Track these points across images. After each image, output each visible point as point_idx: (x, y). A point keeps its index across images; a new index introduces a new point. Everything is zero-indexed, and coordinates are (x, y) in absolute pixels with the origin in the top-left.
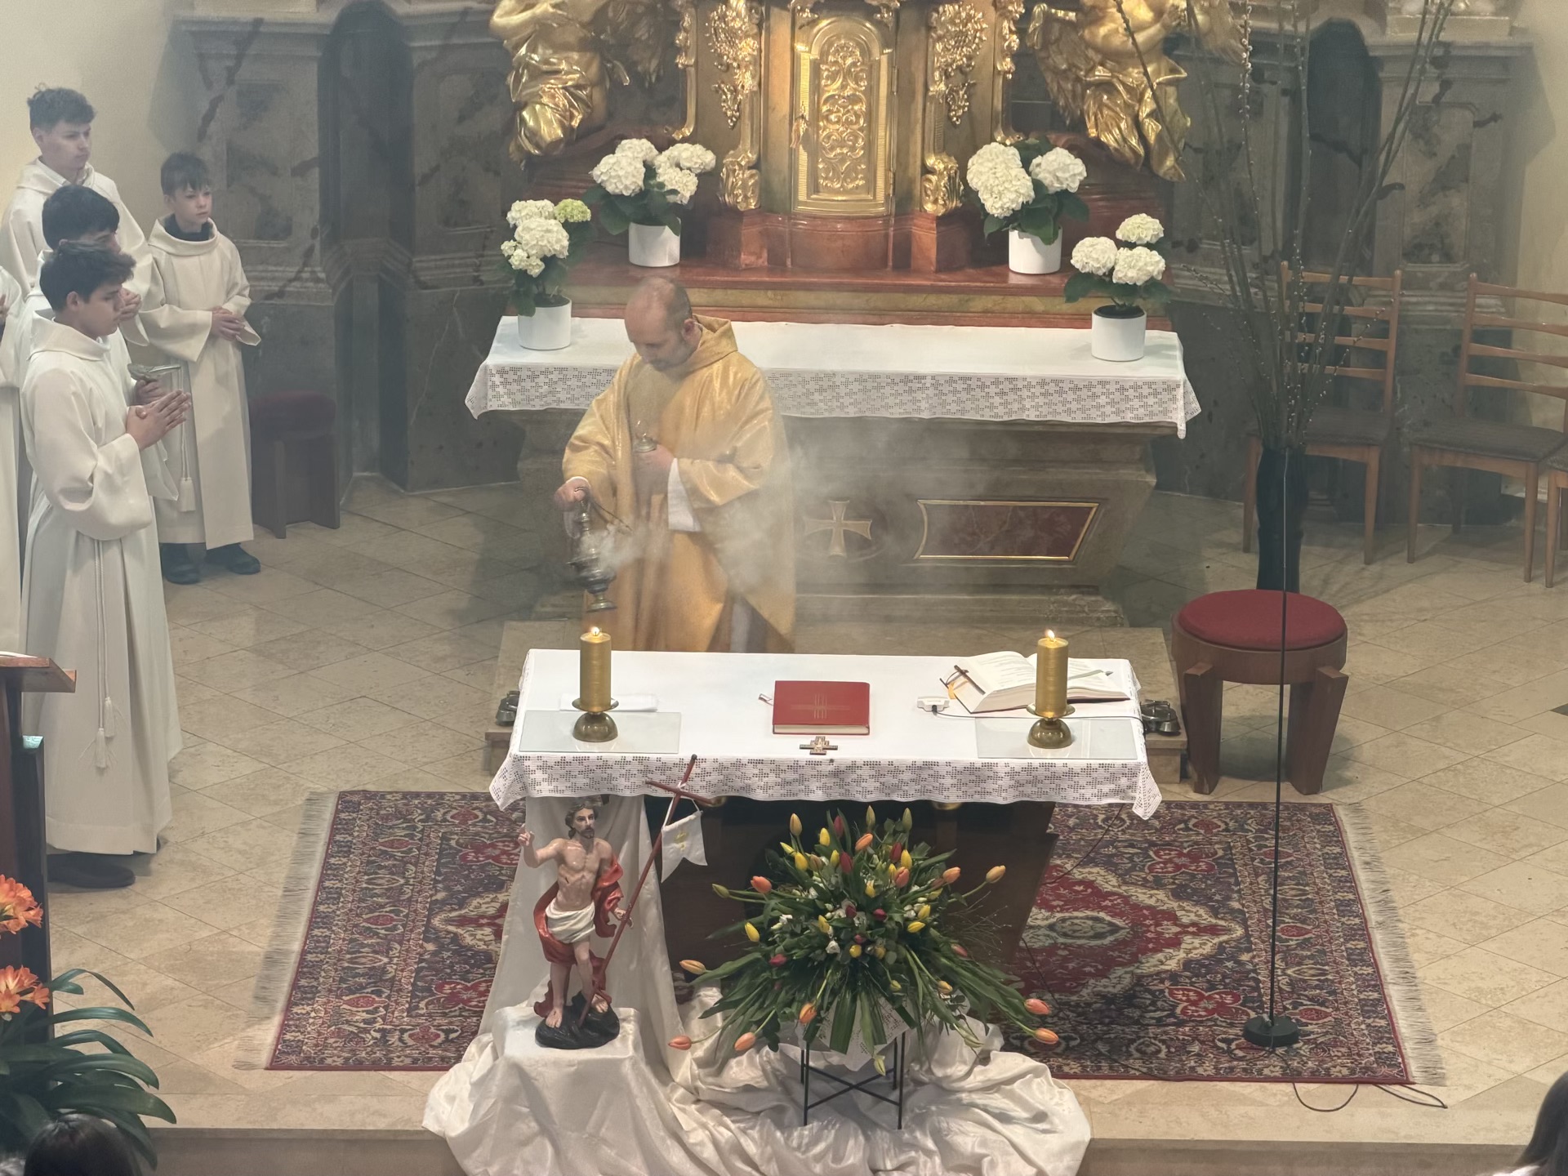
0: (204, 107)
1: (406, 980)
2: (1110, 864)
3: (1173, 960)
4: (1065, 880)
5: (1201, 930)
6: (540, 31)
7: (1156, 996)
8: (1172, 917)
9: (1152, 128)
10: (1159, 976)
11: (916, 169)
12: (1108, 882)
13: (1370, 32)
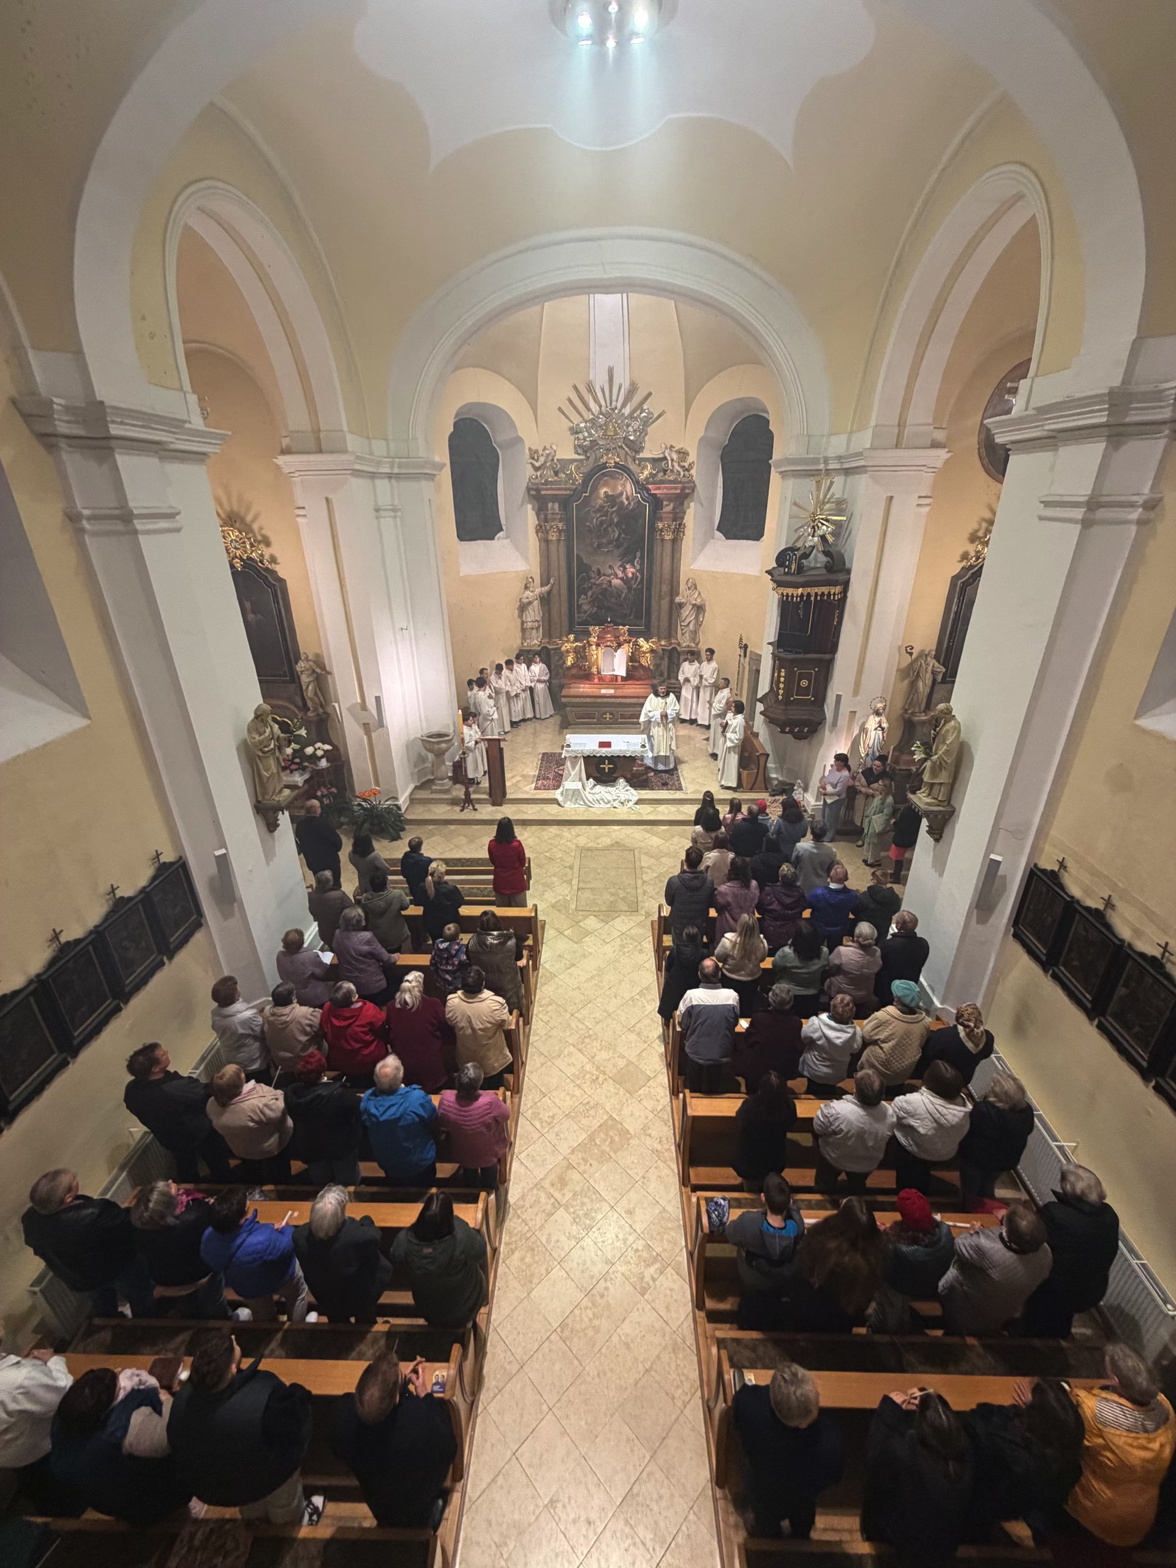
1: (552, 778)
6: (568, 651)
9: (647, 662)
13: (679, 649)
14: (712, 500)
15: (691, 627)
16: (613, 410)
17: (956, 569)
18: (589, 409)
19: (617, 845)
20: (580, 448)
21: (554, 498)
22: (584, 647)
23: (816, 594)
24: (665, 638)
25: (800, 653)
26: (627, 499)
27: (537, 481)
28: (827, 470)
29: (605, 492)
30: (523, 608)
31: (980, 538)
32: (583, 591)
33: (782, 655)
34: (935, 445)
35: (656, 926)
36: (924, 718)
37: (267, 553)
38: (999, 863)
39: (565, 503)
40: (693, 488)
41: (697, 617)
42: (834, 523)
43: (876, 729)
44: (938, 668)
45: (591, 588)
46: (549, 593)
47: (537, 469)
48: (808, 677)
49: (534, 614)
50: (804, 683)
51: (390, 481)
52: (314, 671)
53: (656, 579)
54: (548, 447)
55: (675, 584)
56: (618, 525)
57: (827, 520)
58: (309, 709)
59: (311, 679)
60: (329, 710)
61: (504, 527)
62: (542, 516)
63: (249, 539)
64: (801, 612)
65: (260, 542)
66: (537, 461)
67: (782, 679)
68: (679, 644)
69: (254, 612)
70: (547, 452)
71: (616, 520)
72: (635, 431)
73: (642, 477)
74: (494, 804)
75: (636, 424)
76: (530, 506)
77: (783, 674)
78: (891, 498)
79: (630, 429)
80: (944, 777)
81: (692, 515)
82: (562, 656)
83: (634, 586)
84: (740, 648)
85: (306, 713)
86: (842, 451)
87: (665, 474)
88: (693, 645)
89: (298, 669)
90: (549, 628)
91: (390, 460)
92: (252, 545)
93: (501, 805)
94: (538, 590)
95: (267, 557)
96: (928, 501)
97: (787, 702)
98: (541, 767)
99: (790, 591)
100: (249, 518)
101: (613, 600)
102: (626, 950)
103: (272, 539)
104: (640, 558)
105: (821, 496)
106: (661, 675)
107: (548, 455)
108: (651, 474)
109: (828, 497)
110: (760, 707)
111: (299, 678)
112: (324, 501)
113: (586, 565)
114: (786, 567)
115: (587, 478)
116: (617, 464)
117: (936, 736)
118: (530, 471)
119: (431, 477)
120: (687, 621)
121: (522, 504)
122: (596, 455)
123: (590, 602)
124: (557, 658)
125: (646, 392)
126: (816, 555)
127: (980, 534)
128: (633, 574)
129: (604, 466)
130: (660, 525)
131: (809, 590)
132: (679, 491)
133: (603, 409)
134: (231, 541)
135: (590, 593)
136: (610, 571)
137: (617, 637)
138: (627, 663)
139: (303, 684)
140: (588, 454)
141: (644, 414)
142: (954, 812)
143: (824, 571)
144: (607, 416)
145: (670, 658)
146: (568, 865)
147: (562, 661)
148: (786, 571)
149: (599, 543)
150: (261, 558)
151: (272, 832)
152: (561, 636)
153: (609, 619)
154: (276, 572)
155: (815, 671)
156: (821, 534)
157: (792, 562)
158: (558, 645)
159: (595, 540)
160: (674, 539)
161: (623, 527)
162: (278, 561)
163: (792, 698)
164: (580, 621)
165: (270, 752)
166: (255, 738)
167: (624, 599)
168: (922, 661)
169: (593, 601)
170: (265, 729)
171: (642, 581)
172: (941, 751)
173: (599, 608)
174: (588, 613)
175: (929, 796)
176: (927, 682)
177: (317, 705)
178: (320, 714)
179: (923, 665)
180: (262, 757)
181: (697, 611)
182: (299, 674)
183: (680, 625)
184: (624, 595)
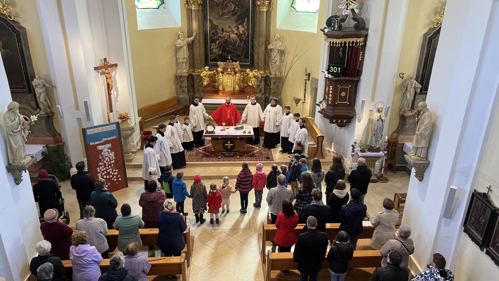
0: (178, 82)
1: (195, 154)
3: (255, 152)
5: (258, 149)
6: (205, 76)
7: (254, 154)
9: (253, 84)
11: (235, 87)
15: (278, 63)
17: (425, 29)
22: (214, 75)
23: (349, 42)
24: (262, 70)
25: (341, 76)
32: (213, 41)
33: (331, 78)
35: (261, 236)
37: (13, 11)
38: (455, 190)
41: (281, 56)
42: (359, 2)
43: (378, 120)
44: (417, 85)
45: (218, 39)
46: (193, 41)
48: (345, 90)
49: (184, 54)
50: (343, 94)
52: (44, 85)
53: (256, 35)
55: (268, 38)
57: (355, 1)
59: (42, 90)
60: (54, 110)
61: (165, 1)
64: (341, 53)
65: (9, 4)
67: (331, 92)
68: (270, 74)
77: (331, 89)
80: (423, 144)
82: (201, 79)
84: (306, 75)
88: (279, 74)
89: (33, 84)
90: (193, 62)
97: (333, 105)
99: (335, 40)
101: (231, 47)
103: (17, 2)
104: (247, 22)
106: (261, 91)
111: (34, 90)
113: (215, 25)
114: (332, 27)
117: (418, 121)
120: (275, 60)
123: (218, 48)
124: (198, 81)
126: (349, 20)
128: (243, 31)
130: (259, 3)
131: (345, 40)
135: (217, 42)
136: (229, 29)
137: (234, 69)
139: (37, 94)
142: (430, 163)
143: (354, 29)
145: (265, 81)
147: (201, 83)
148: (332, 29)
149: (222, 12)
150: (9, 14)
151: (18, 184)
152: (200, 68)
153: (229, 58)
154: (19, 23)
155: (349, 87)
156: (351, 8)
157: (335, 24)
158: (199, 73)
159: (220, 11)
160: (267, 11)
161: (237, 3)
162: (21, 17)
163: (336, 103)
164: (212, 58)
165: (18, 133)
166: (9, 123)
167: (238, 46)
168: (409, 81)
169: (220, 47)
170: (15, 118)
171: (248, 36)
172: (421, 128)
173: (223, 51)
174: (217, 54)
175: (416, 155)
176: (412, 93)
177: (46, 107)
178: (48, 112)
179: (409, 83)
180: (13, 135)
181: (281, 53)
182: (34, 87)
183: (271, 62)
184: (238, 43)
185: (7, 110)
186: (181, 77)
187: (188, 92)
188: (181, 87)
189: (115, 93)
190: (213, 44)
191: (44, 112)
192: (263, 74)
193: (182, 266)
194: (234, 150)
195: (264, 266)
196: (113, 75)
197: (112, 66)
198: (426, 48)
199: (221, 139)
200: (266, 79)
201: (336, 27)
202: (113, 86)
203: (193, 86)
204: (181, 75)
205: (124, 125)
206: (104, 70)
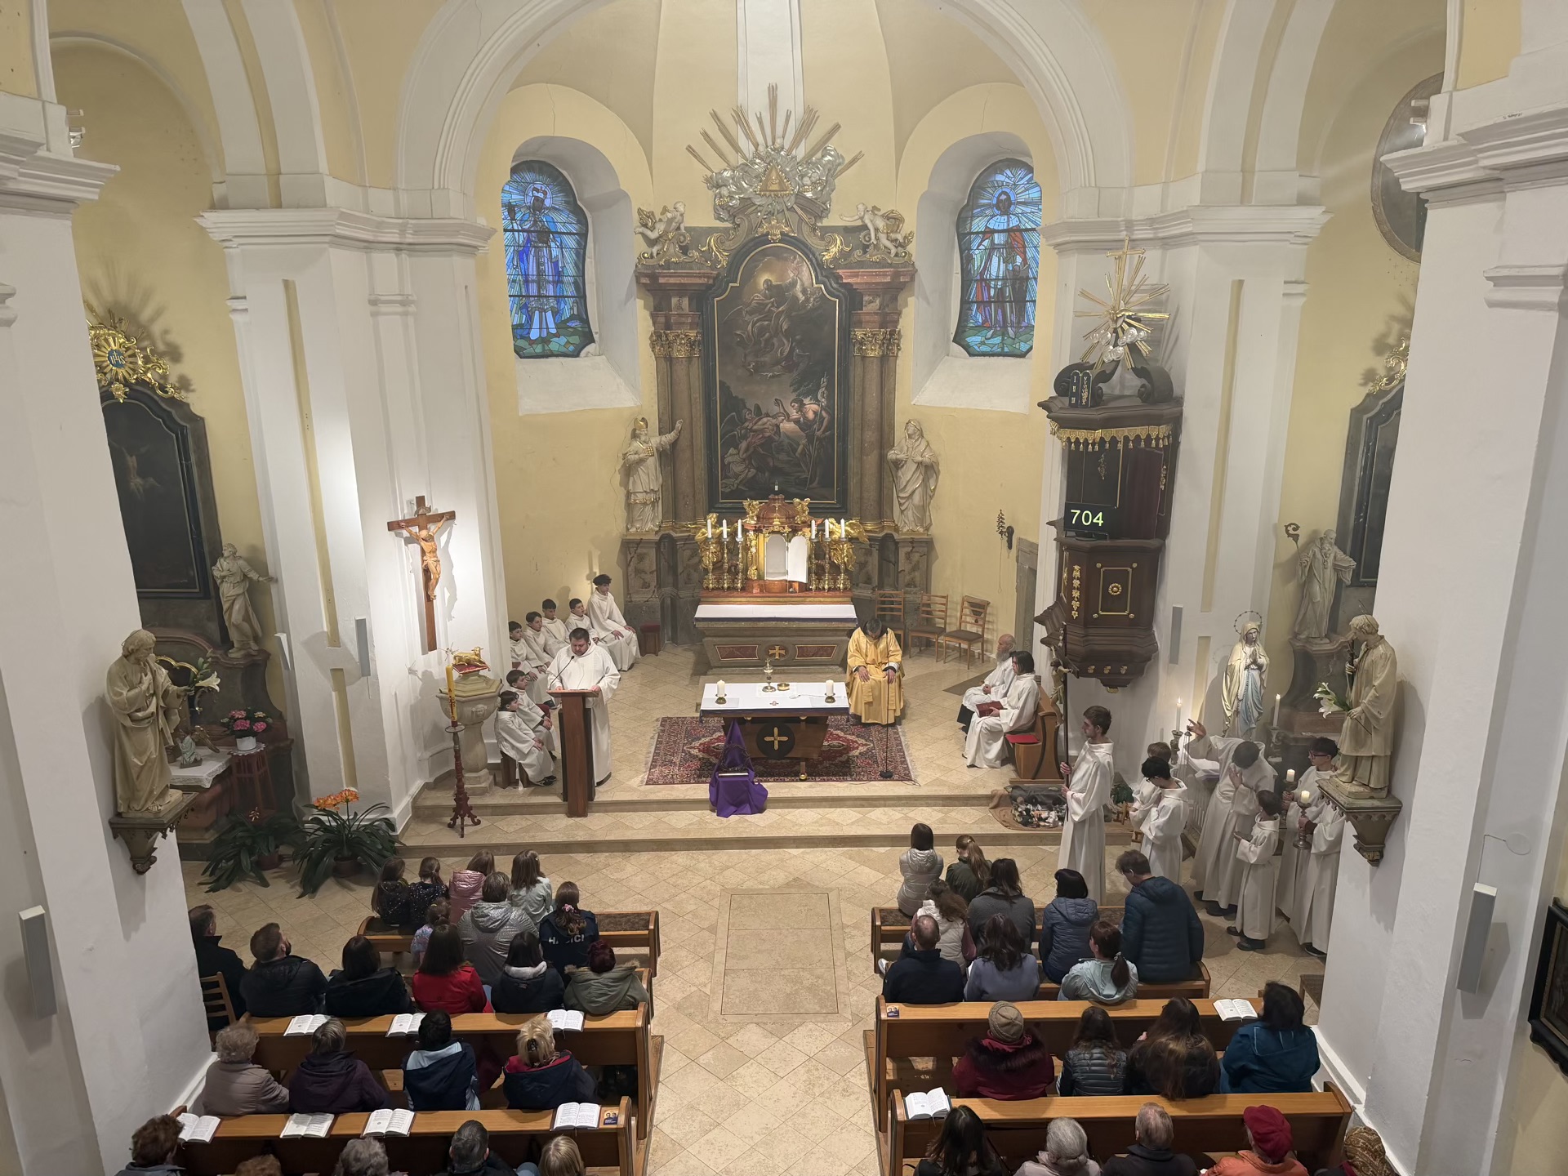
0: (629, 558)
1: (678, 762)
2: (842, 730)
3: (856, 753)
4: (831, 734)
5: (863, 745)
7: (853, 761)
8: (856, 742)
9: (846, 558)
10: (854, 756)
12: (842, 734)
13: (896, 536)
14: (945, 294)
15: (917, 498)
16: (777, 151)
17: (1356, 396)
18: (737, 149)
19: (797, 883)
20: (722, 209)
21: (681, 290)
22: (734, 535)
23: (1126, 439)
24: (873, 520)
25: (1105, 538)
26: (804, 291)
27: (651, 262)
28: (1131, 240)
29: (767, 281)
30: (629, 469)
31: (1391, 347)
32: (731, 442)
33: (1073, 541)
34: (1303, 201)
35: (873, 1041)
36: (1326, 646)
37: (174, 372)
38: (1491, 899)
39: (700, 297)
40: (913, 275)
41: (925, 482)
42: (1150, 323)
43: (1247, 667)
44: (1342, 560)
45: (745, 437)
46: (674, 444)
47: (652, 243)
48: (1121, 578)
49: (649, 479)
50: (1115, 589)
51: (397, 255)
52: (245, 576)
53: (854, 421)
54: (671, 208)
55: (886, 429)
56: (787, 334)
57: (1138, 320)
58: (232, 646)
59: (239, 590)
60: (269, 646)
61: (596, 337)
62: (662, 320)
63: (143, 349)
64: (1102, 470)
65: (161, 355)
66: (652, 229)
67: (1076, 583)
68: (896, 529)
69: (142, 474)
70: (669, 215)
71: (785, 327)
72: (814, 183)
73: (827, 257)
74: (571, 813)
75: (816, 174)
76: (640, 303)
77: (1077, 574)
78: (1241, 282)
79: (807, 181)
80: (1376, 746)
81: (913, 318)
82: (696, 548)
83: (819, 433)
84: (1001, 533)
85: (226, 653)
86: (1154, 211)
87: (865, 252)
88: (921, 530)
89: (216, 573)
90: (674, 503)
91: (400, 221)
92: (147, 360)
93: (584, 814)
94: (656, 441)
95: (173, 379)
96: (1301, 288)
97: (1086, 621)
98: (659, 742)
99: (1082, 435)
100: (145, 315)
101: (783, 456)
102: (817, 1091)
103: (187, 350)
104: (827, 387)
105: (1125, 282)
106: (868, 581)
107: (670, 221)
108: (841, 252)
109: (1136, 283)
110: (1040, 631)
111: (217, 589)
112: (281, 287)
113: (736, 397)
114: (1073, 395)
115: (737, 258)
116: (785, 238)
117: (1354, 673)
118: (642, 246)
119: (470, 250)
120: (909, 490)
121: (627, 300)
122: (750, 222)
123: (744, 460)
124: (687, 553)
125: (829, 126)
126: (1122, 377)
127: (1391, 340)
128: (815, 413)
129: (764, 239)
130: (859, 334)
131: (1113, 432)
132: (888, 279)
133: (761, 148)
134: (111, 353)
135: (744, 445)
136: (776, 409)
137: (790, 518)
138: (809, 558)
139: (223, 600)
140: (738, 221)
141: (828, 158)
142: (1400, 808)
143: (1138, 401)
144: (768, 160)
145: (881, 550)
146: (706, 924)
147: (696, 560)
148: (1073, 402)
149: (757, 363)
150: (162, 382)
151: (141, 873)
152: (695, 517)
153: (776, 488)
154: (188, 405)
155: (1132, 568)
156: (1129, 341)
157: (1082, 388)
158: (689, 531)
159: (749, 359)
160: (883, 356)
161: (798, 337)
162: (192, 388)
163: (1095, 616)
164: (728, 490)
165: (147, 721)
166: (122, 694)
167: (801, 454)
168: (1316, 550)
169: (750, 458)
170: (141, 678)
171: (830, 427)
172: (1365, 699)
173: (758, 469)
174: (742, 477)
175: (1353, 780)
176: (1327, 586)
177: (247, 637)
178: (254, 653)
179: (1319, 555)
180: (132, 729)
181: (926, 472)
182: (218, 581)
183: (898, 497)
184: (801, 447)
185: (119, 653)
186: (639, 543)
187: (659, 585)
188: (638, 571)
189: (447, 595)
190: (732, 451)
191: (242, 652)
192: (875, 532)
193: (621, 1139)
194: (789, 755)
195: (882, 1139)
196: (442, 544)
197: (440, 517)
198: (1361, 452)
199: (754, 720)
200: (886, 546)
201: (1085, 395)
202: (439, 574)
203: (673, 569)
204: (638, 538)
205: (468, 688)
206: (418, 530)
